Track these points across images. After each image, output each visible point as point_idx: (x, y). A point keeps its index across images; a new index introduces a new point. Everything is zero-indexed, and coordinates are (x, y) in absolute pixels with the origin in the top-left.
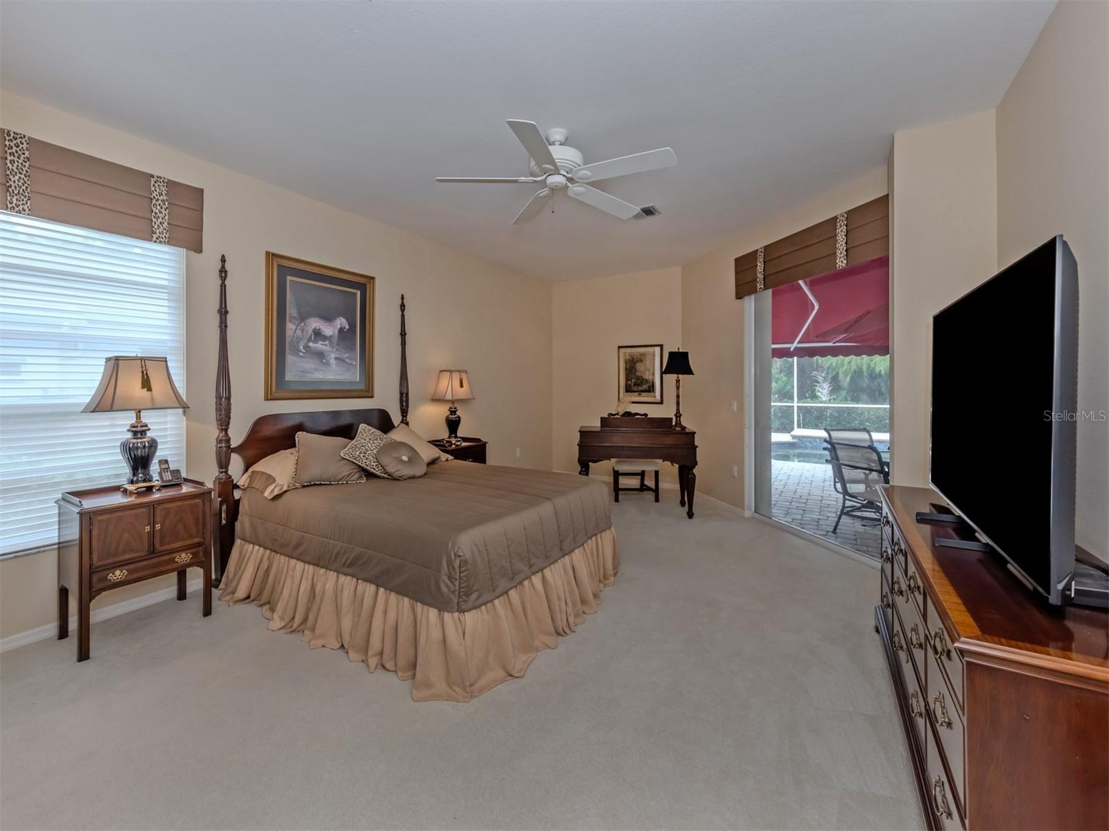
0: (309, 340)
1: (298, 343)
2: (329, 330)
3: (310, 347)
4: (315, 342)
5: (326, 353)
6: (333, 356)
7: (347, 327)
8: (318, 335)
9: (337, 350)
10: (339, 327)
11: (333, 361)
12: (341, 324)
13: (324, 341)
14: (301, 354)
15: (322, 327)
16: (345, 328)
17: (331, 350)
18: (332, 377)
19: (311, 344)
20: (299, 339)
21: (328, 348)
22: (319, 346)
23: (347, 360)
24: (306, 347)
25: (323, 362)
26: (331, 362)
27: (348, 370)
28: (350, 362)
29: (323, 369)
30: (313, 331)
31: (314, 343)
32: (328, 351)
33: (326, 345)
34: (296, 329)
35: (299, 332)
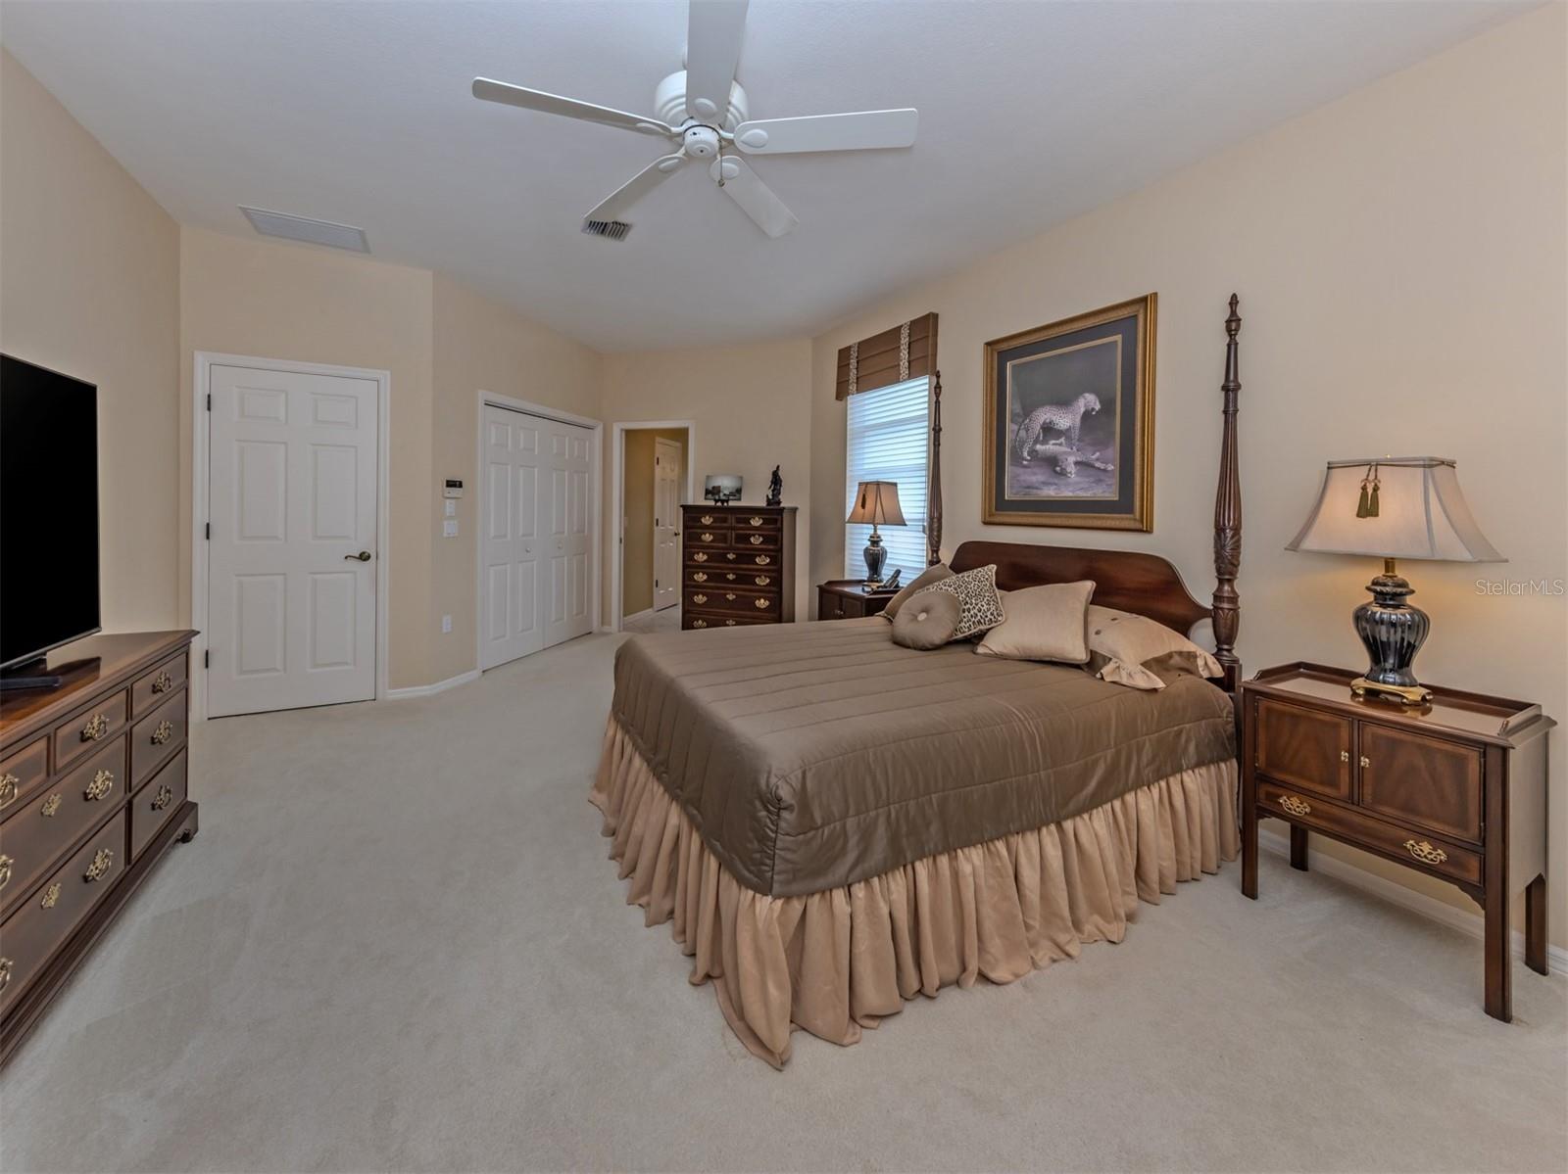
0: (1036, 441)
1: (1021, 447)
2: (1064, 420)
3: (1036, 451)
4: (1045, 442)
5: (1060, 457)
6: (1072, 459)
7: (1098, 407)
8: (1049, 430)
9: (1078, 450)
10: (1083, 410)
11: (1071, 469)
12: (1085, 406)
13: (1058, 439)
14: (1025, 463)
15: (1054, 418)
16: (1093, 409)
17: (1069, 450)
18: (1071, 494)
19: (1038, 447)
20: (1022, 443)
21: (1064, 449)
22: (1050, 447)
23: (1098, 464)
24: (1032, 452)
25: (1056, 472)
26: (1069, 470)
27: (1099, 481)
28: (1102, 466)
29: (1056, 481)
30: (1042, 428)
31: (1042, 444)
32: (1065, 453)
33: (1060, 444)
34: (1019, 429)
35: (1023, 433)
